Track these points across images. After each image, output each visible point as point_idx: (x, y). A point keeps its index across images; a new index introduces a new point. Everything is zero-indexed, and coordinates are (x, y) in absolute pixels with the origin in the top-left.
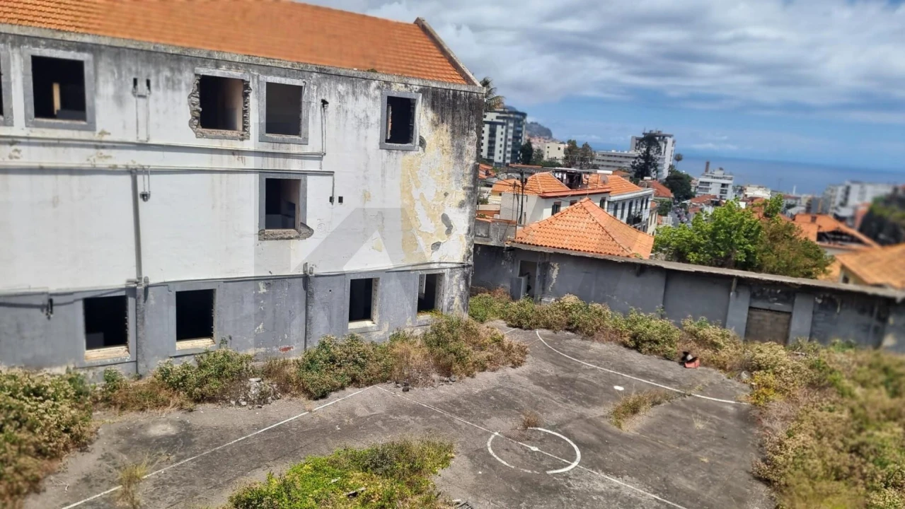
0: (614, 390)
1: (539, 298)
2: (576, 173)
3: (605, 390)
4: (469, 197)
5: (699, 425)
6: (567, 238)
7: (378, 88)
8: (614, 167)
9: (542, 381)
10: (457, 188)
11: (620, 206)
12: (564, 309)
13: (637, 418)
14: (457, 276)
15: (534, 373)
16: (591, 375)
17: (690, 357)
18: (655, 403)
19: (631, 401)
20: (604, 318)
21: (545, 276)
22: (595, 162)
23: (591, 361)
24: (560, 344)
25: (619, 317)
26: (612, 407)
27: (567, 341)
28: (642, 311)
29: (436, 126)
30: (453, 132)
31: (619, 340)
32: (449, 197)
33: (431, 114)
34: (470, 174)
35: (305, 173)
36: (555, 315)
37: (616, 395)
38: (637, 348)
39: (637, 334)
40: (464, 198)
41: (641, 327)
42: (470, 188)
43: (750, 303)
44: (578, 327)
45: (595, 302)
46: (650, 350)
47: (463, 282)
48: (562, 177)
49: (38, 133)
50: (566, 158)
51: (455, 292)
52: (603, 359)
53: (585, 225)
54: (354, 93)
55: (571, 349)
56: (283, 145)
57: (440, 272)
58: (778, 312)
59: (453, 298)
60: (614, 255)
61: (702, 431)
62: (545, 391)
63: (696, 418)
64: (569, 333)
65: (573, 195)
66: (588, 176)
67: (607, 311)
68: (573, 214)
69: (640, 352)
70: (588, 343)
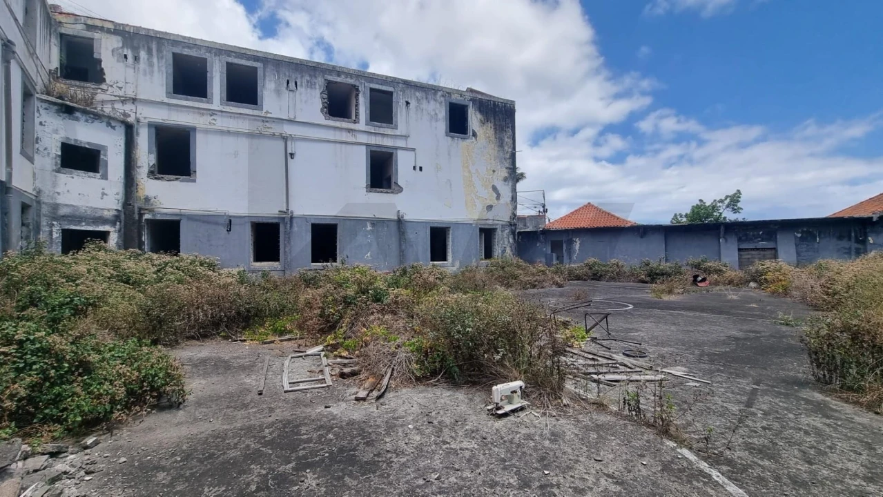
4: (510, 174)
7: (443, 96)
10: (501, 167)
12: (589, 265)
14: (507, 231)
17: (700, 279)
20: (621, 267)
21: (570, 249)
29: (483, 123)
30: (495, 129)
31: (636, 279)
32: (496, 173)
33: (479, 116)
34: (510, 158)
35: (396, 148)
38: (652, 281)
39: (651, 272)
40: (507, 175)
41: (653, 265)
42: (510, 169)
43: (738, 245)
45: (612, 258)
47: (512, 236)
49: (228, 109)
51: (506, 243)
54: (427, 98)
56: (381, 129)
57: (494, 227)
58: (764, 249)
59: (505, 247)
68: (584, 210)
69: (656, 283)
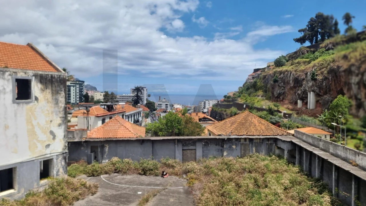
0: (138, 194)
1: (101, 161)
2: (110, 105)
3: (134, 195)
4: (63, 121)
5: (172, 200)
6: (111, 133)
7: (10, 75)
8: (125, 101)
9: (107, 198)
10: (57, 118)
11: (130, 117)
12: (113, 164)
13: (148, 204)
14: (60, 159)
15: (102, 196)
16: (128, 190)
17: (165, 173)
18: (155, 195)
19: (145, 197)
20: (130, 164)
21: (102, 151)
22: (117, 99)
23: (127, 184)
24: (112, 180)
25: (136, 163)
26: (138, 202)
27: (115, 178)
28: (145, 158)
29: (43, 91)
30: (52, 93)
31: (137, 172)
32: (53, 122)
33: (40, 86)
34: (63, 111)
36: (109, 167)
37: (139, 196)
38: (145, 174)
39: (144, 168)
40: (60, 122)
41: (145, 165)
42: (63, 117)
43: (182, 148)
44: (119, 170)
45: (126, 158)
46: (150, 174)
47: (64, 160)
48: (105, 107)
50: (104, 99)
51: (60, 166)
52: (131, 182)
53: (118, 127)
55: (118, 181)
57: (51, 158)
58: (192, 150)
59: (59, 169)
60: (131, 137)
61: (173, 202)
62: (108, 203)
63: (170, 197)
64: (116, 174)
65: (110, 115)
66: (116, 106)
67: (131, 161)
68: (112, 123)
69: (146, 175)
70: (125, 176)
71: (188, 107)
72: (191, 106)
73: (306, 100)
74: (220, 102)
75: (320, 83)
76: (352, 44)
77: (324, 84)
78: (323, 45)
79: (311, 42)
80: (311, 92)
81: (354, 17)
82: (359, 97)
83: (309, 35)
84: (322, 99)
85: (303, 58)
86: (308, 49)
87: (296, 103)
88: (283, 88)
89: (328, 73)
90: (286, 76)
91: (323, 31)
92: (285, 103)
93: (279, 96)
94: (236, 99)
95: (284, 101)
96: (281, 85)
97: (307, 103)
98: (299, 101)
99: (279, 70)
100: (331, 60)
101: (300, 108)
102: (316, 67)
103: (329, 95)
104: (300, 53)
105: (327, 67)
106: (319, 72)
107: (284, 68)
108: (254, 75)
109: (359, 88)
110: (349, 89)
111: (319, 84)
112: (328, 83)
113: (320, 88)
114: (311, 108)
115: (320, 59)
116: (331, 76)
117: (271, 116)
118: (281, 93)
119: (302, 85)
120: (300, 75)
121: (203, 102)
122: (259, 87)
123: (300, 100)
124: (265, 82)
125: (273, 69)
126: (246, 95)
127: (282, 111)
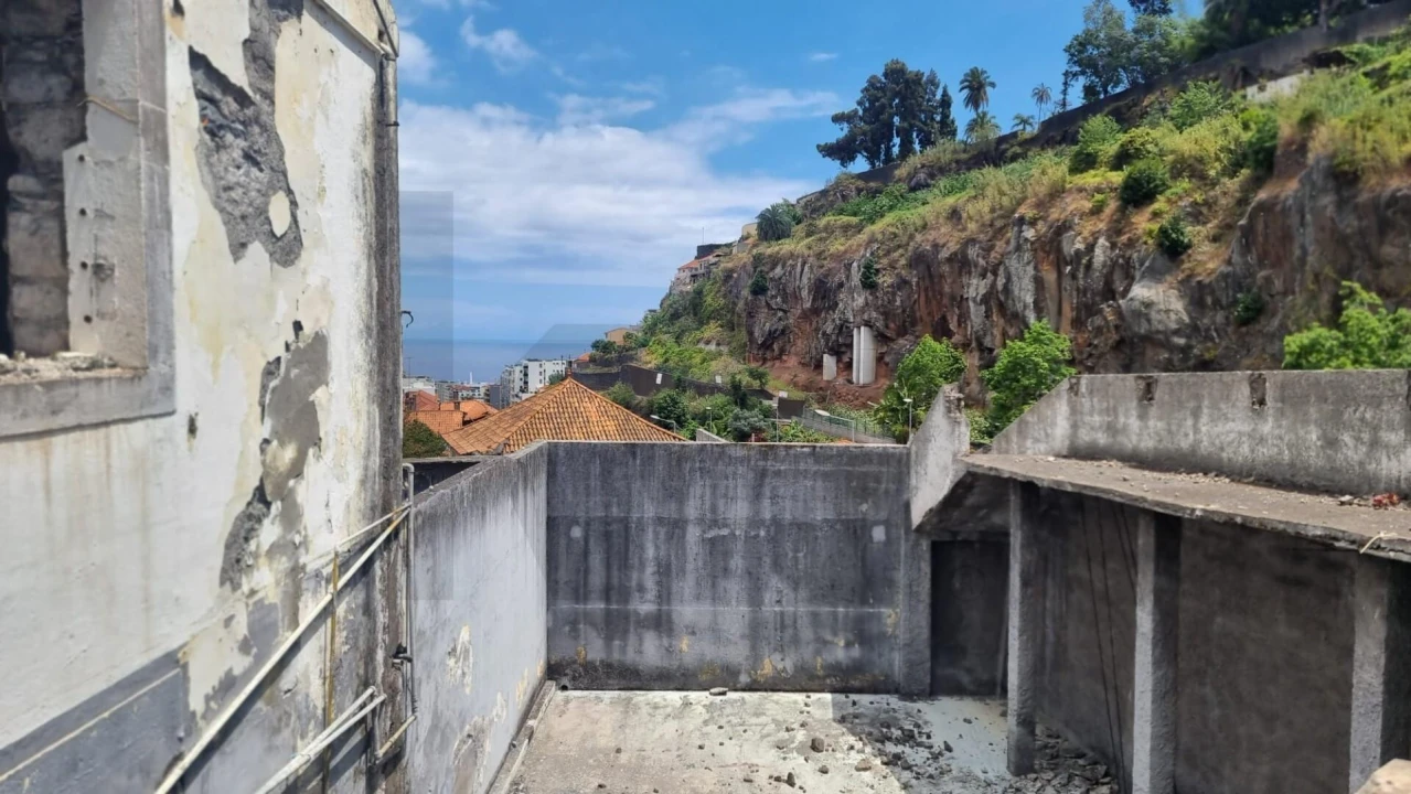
71: (465, 388)
72: (477, 385)
73: (848, 354)
74: (575, 366)
75: (885, 298)
76: (974, 174)
77: (898, 303)
78: (901, 172)
79: (872, 158)
80: (862, 328)
81: (993, 85)
82: (987, 342)
83: (864, 134)
84: (892, 349)
85: (842, 211)
86: (861, 184)
87: (819, 366)
88: (780, 314)
89: (910, 265)
90: (790, 272)
91: (906, 125)
92: (787, 365)
93: (769, 343)
94: (634, 352)
95: (784, 358)
96: (777, 304)
97: (849, 366)
98: (826, 357)
99: (769, 251)
100: (919, 223)
101: (828, 382)
102: (875, 246)
103: (911, 338)
104: (835, 194)
105: (908, 245)
106: (885, 261)
107: (786, 246)
108: (696, 269)
109: (988, 316)
110: (963, 318)
111: (883, 300)
112: (909, 297)
113: (887, 315)
114: (861, 382)
115: (889, 218)
116: (917, 275)
117: (737, 410)
118: (776, 330)
119: (837, 304)
120: (830, 270)
121: (518, 369)
122: (712, 308)
123: (831, 355)
124: (730, 292)
125: (755, 246)
126: (665, 337)
127: (775, 393)
